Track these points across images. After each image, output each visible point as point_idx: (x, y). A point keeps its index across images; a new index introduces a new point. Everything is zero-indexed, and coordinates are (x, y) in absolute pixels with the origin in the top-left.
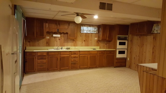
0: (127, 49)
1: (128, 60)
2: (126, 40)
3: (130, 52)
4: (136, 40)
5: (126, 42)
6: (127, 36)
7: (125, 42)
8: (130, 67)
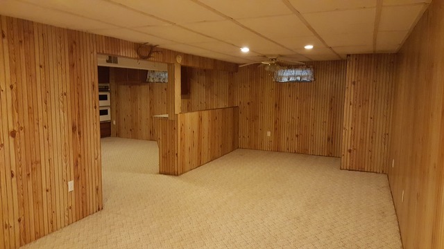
0: (111, 107)
1: (114, 123)
2: (108, 91)
3: (117, 111)
4: (124, 91)
5: (108, 94)
6: (108, 85)
7: (106, 95)
8: (118, 135)
